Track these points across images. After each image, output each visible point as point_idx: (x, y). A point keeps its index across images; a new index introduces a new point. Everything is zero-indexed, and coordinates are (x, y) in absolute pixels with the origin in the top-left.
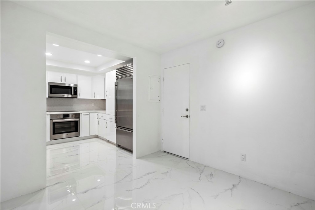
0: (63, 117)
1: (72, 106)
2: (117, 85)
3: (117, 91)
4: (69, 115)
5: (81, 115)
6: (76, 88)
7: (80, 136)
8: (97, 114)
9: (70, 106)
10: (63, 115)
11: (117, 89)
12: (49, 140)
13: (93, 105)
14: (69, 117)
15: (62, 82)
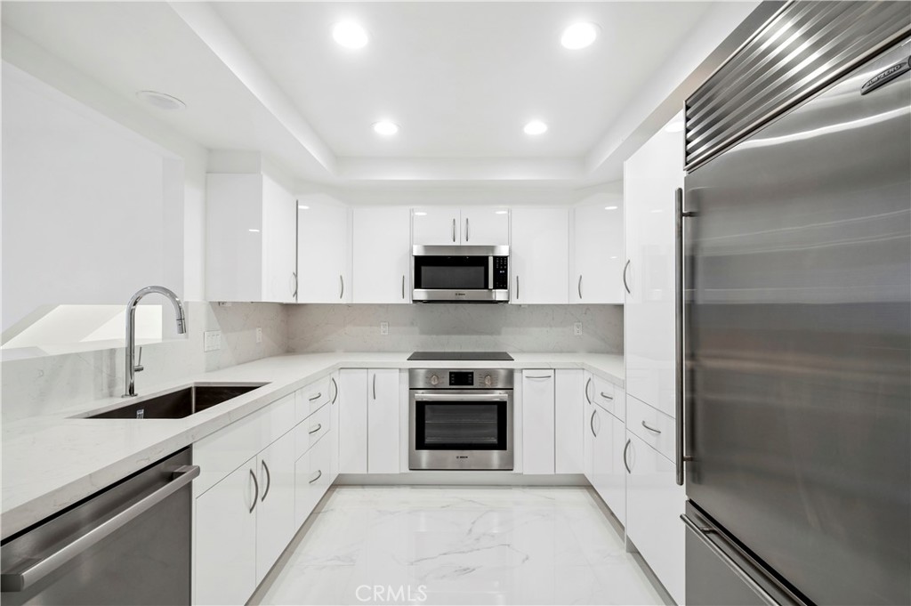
0: (451, 384)
1: (499, 333)
2: (690, 214)
3: (693, 261)
4: (472, 373)
5: (517, 376)
6: (501, 263)
7: (517, 469)
8: (587, 376)
9: (492, 334)
10: (451, 373)
11: (694, 248)
12: (405, 469)
13: (577, 331)
14: (472, 384)
15: (457, 243)
